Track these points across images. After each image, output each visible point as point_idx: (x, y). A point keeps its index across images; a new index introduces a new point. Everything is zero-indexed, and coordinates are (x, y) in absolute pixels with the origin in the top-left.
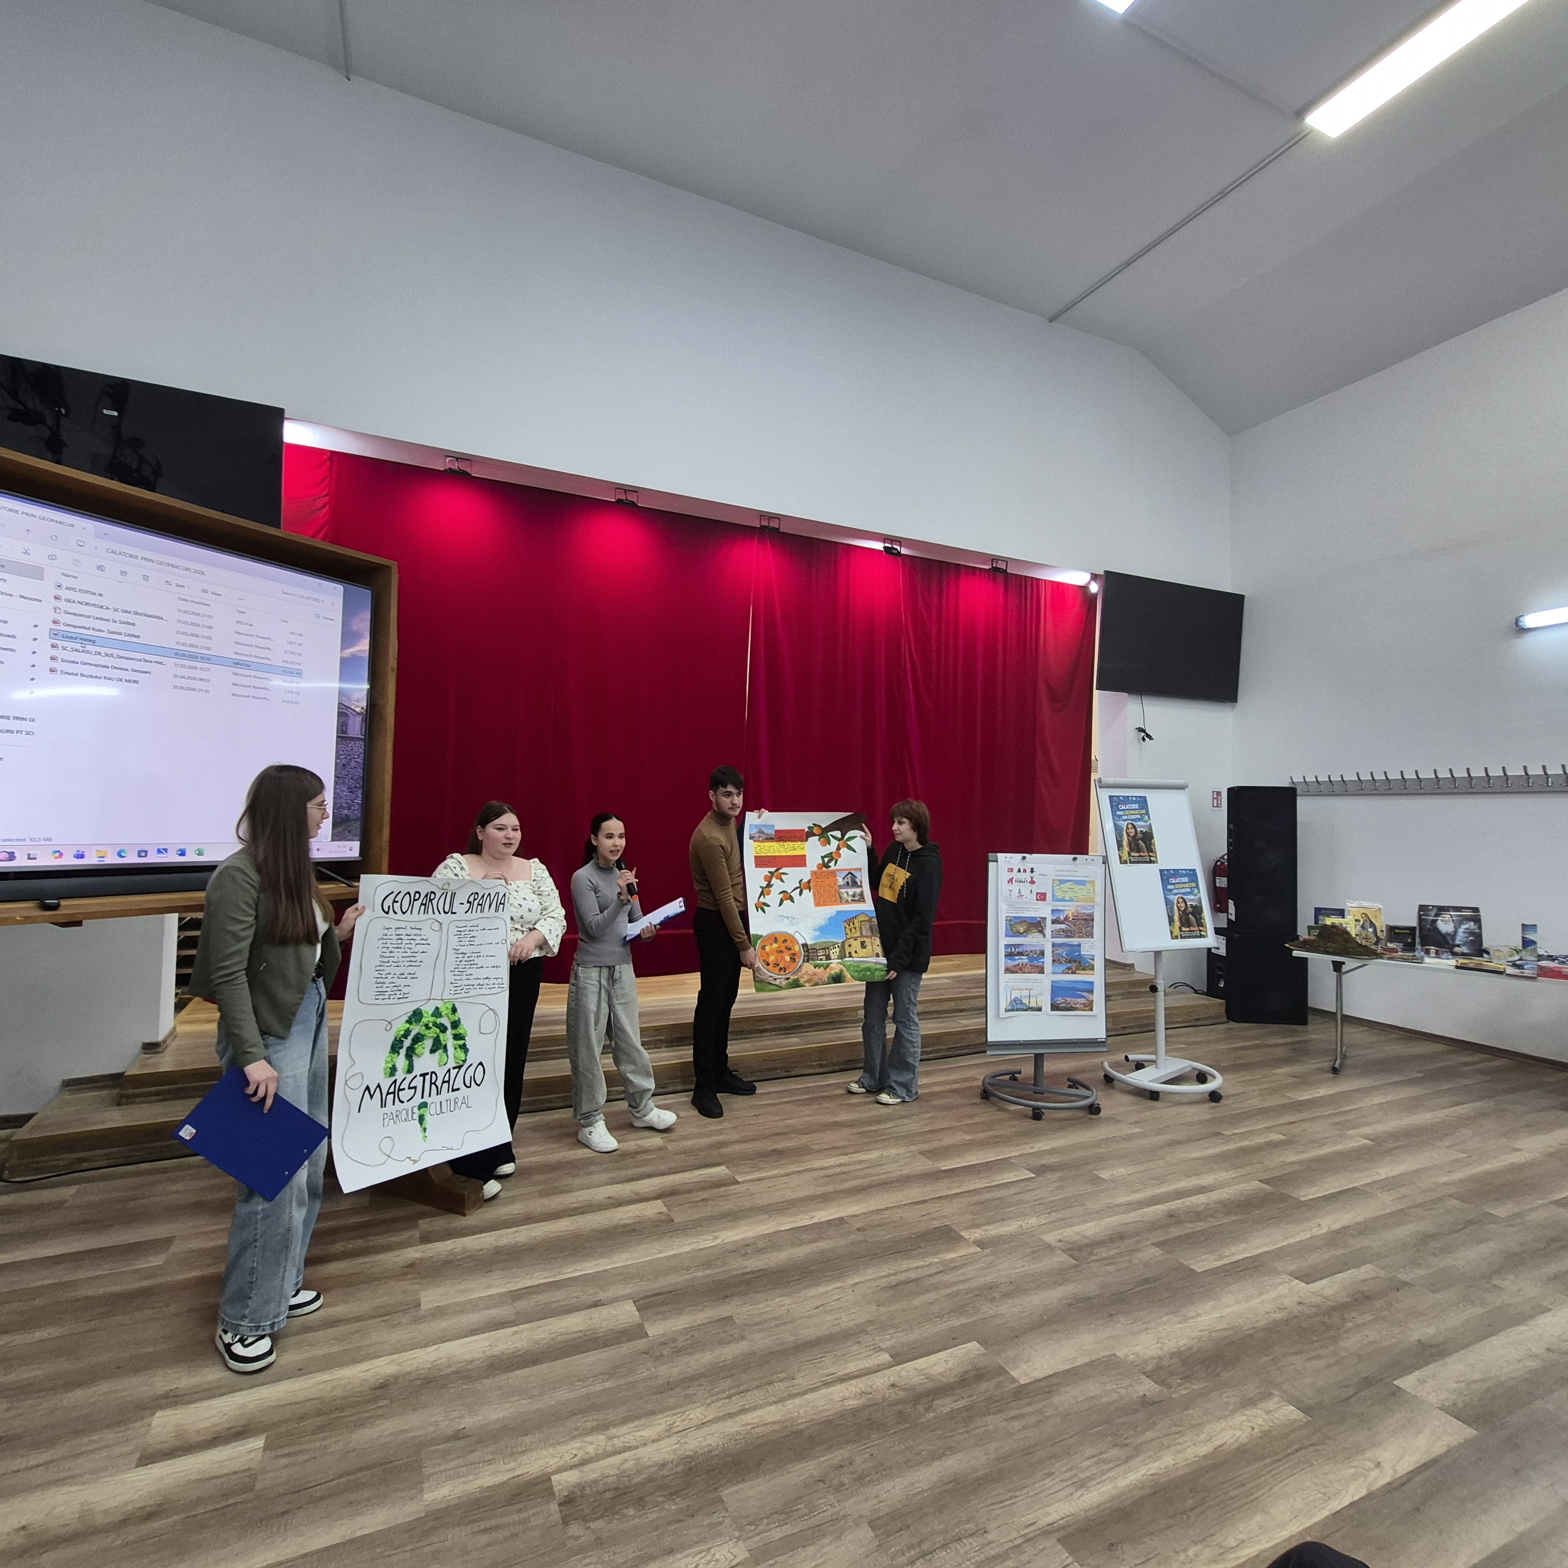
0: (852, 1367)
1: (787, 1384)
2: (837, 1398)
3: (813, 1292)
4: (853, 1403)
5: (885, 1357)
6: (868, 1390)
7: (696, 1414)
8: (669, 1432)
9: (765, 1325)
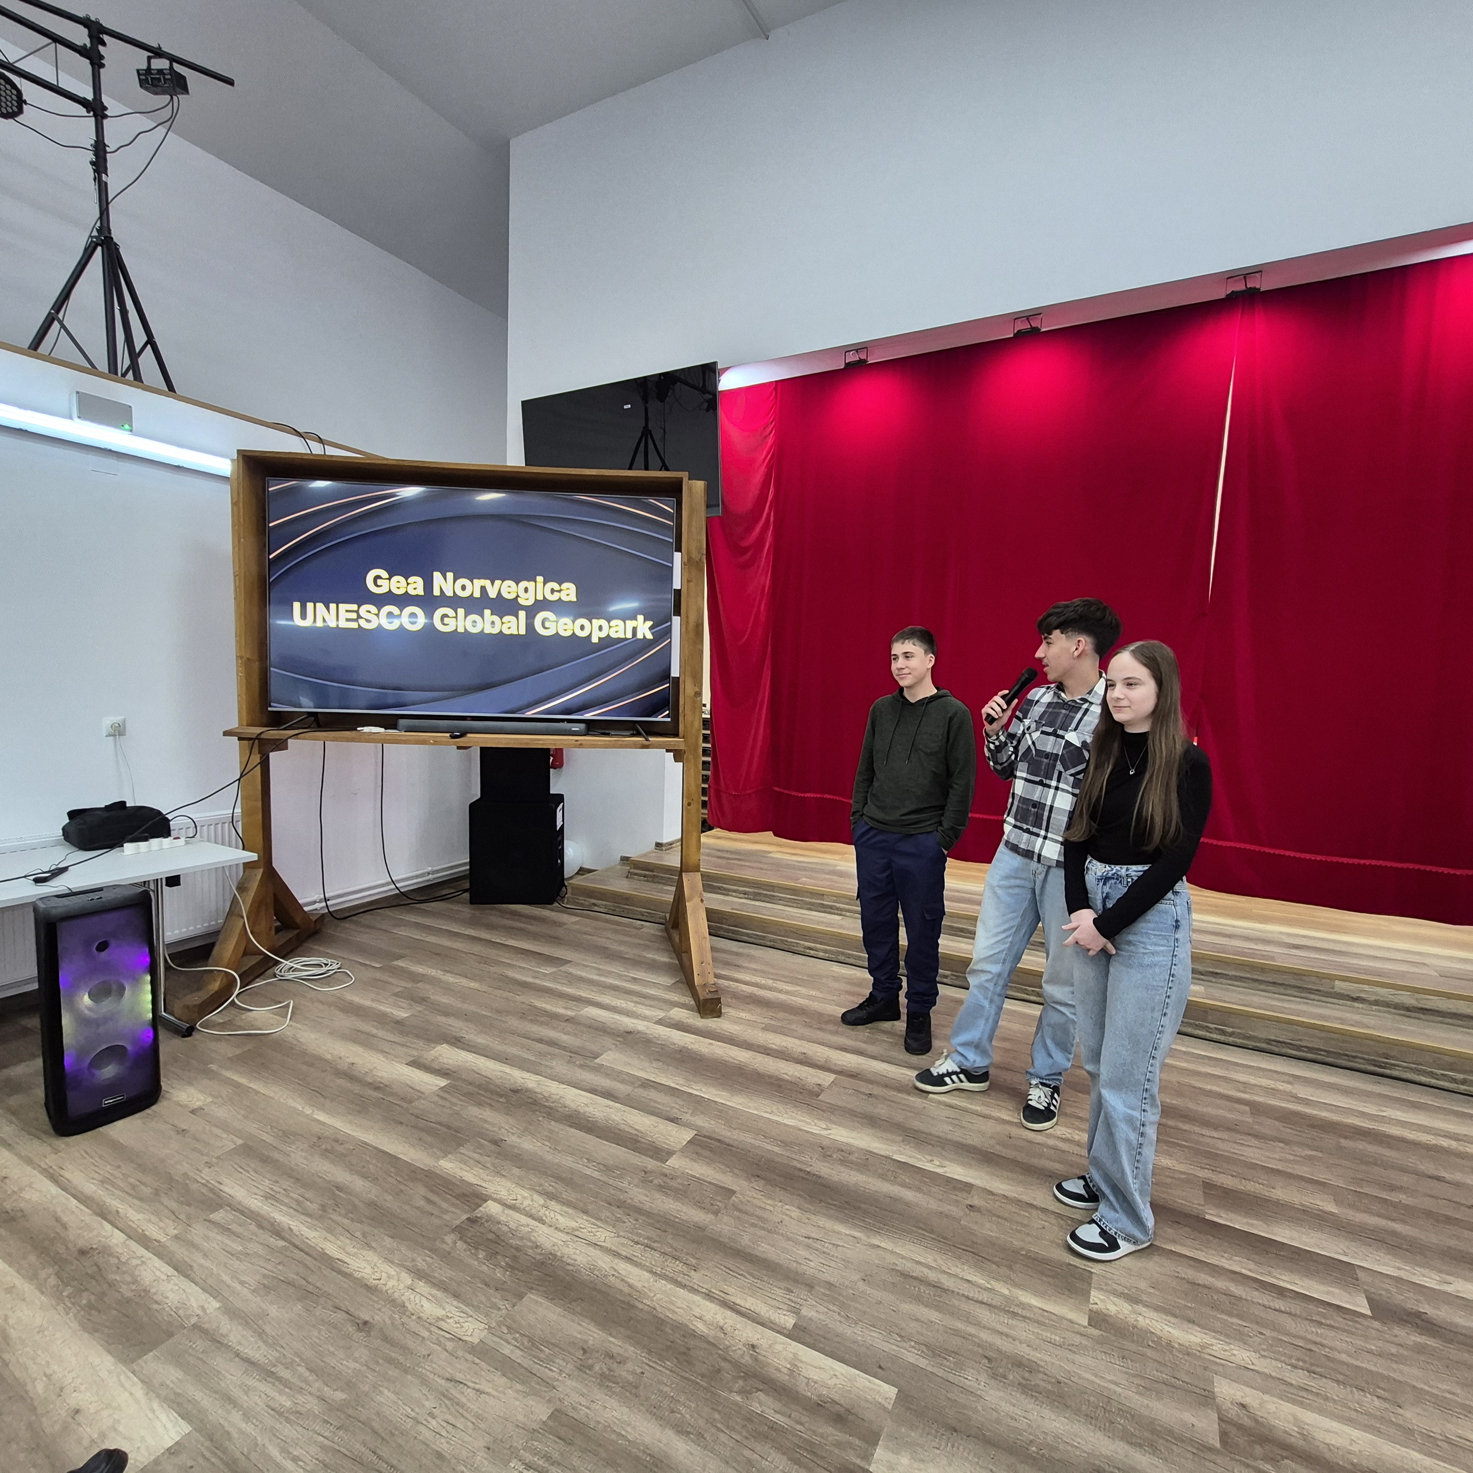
0: (749, 1303)
1: (685, 1269)
2: (697, 1311)
3: (828, 1224)
4: (700, 1327)
5: (789, 1321)
6: (728, 1329)
7: (604, 1235)
8: (571, 1232)
9: (746, 1217)
